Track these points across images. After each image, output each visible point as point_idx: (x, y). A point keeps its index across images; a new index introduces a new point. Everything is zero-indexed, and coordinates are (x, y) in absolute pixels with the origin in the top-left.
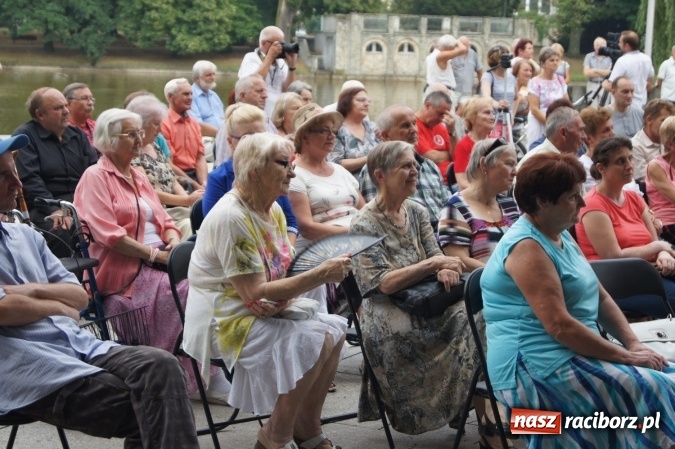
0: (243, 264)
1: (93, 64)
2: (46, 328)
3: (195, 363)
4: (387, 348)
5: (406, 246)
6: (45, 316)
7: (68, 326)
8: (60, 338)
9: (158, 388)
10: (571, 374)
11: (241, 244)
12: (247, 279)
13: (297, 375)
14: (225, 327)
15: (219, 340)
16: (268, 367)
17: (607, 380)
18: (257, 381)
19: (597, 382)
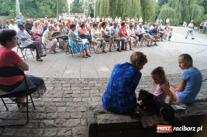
0: (48, 36)
1: (36, 18)
2: (28, 40)
3: (43, 44)
4: (61, 43)
5: (63, 33)
6: (28, 39)
7: (30, 40)
8: (29, 41)
9: (38, 44)
10: (75, 43)
11: (49, 34)
12: (49, 37)
13: (53, 44)
14: (46, 40)
15: (45, 42)
16: (50, 44)
17: (78, 43)
18: (49, 45)
19: (77, 44)
